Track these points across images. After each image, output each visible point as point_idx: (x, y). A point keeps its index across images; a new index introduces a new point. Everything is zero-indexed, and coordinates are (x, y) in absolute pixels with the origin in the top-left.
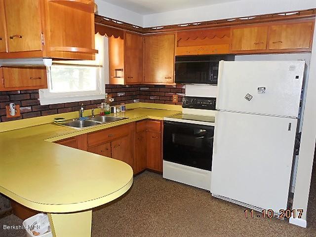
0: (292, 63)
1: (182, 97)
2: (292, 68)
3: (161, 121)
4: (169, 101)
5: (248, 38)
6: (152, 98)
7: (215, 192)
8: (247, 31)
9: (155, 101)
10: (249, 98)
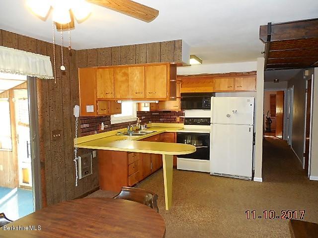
0: (248, 98)
1: (183, 118)
2: (249, 101)
3: (174, 133)
4: (174, 121)
5: (224, 84)
6: (161, 120)
7: (212, 172)
8: (223, 80)
9: (163, 122)
10: (228, 116)
